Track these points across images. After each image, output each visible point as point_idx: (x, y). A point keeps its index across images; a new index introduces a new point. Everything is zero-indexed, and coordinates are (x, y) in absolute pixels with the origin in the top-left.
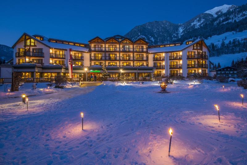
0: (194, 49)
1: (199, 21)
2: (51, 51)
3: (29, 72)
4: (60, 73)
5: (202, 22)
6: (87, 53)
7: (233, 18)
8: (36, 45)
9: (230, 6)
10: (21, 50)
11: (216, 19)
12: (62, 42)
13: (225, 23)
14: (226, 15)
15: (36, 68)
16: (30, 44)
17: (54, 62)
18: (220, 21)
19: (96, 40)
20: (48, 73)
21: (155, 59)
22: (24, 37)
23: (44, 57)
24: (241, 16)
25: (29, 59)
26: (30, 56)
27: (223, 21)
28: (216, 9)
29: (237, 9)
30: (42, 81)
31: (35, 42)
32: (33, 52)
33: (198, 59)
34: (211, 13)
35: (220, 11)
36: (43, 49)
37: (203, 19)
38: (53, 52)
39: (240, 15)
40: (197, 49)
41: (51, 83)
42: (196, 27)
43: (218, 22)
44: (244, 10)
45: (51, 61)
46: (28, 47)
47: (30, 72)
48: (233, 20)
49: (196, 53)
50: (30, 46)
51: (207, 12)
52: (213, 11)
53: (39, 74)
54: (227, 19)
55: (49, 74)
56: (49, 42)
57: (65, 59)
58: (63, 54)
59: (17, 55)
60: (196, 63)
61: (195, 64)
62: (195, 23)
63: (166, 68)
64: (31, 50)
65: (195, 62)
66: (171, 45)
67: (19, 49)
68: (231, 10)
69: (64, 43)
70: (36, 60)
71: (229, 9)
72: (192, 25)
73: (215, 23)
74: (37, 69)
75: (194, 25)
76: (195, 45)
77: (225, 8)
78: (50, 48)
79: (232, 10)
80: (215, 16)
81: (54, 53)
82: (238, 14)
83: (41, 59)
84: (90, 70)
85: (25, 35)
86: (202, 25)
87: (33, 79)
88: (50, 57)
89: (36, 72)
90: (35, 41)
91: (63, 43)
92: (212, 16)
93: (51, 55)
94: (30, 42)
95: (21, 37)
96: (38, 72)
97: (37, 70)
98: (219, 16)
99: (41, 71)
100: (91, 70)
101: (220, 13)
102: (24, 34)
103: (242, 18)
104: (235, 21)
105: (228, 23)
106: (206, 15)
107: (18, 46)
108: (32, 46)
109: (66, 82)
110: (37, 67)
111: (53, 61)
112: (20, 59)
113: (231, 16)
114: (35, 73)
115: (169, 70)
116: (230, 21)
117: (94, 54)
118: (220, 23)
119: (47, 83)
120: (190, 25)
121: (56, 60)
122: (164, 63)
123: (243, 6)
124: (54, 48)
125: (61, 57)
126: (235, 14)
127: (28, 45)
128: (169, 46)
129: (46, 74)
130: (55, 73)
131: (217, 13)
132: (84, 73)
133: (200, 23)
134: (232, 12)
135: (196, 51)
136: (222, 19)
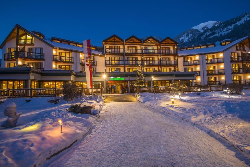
0: (237, 50)
1: (187, 36)
2: (54, 52)
3: (19, 80)
4: (68, 81)
5: (190, 36)
6: (101, 56)
7: (218, 33)
8: (33, 43)
9: (215, 22)
10: (13, 50)
11: (203, 34)
12: (69, 42)
13: (211, 37)
14: (213, 30)
15: (31, 73)
16: (26, 41)
17: (58, 67)
18: (207, 35)
19: (112, 40)
20: (50, 81)
21: (186, 64)
22: (16, 31)
23: (44, 60)
24: (227, 30)
25: (23, 62)
26: (23, 58)
27: (210, 35)
28: (202, 25)
29: (222, 24)
30: (40, 95)
31: (32, 40)
32: (29, 52)
33: (242, 62)
34: (197, 29)
35: (205, 27)
36: (43, 48)
37: (191, 34)
38: (56, 53)
39: (225, 30)
40: (240, 50)
41: (57, 98)
42: (184, 42)
43: (205, 36)
44: (229, 25)
45: (54, 66)
46: (22, 47)
47: (22, 80)
48: (218, 34)
49: (240, 55)
50: (25, 44)
51: (194, 28)
52: (200, 27)
53: (36, 83)
54: (214, 33)
55: (51, 83)
56: (52, 42)
57: (72, 63)
58: (71, 57)
59: (6, 57)
60: (241, 67)
61: (239, 68)
62: (183, 38)
63: (202, 74)
64: (26, 50)
65: (239, 66)
66: (201, 47)
67: (10, 49)
68: (216, 25)
69: (71, 44)
70: (33, 63)
71: (214, 25)
72: (181, 40)
73: (203, 37)
74: (32, 75)
75: (183, 40)
76: (238, 45)
77: (210, 24)
78: (53, 47)
79: (218, 25)
80: (202, 31)
81: (58, 54)
82: (223, 29)
83: (40, 63)
84: (110, 76)
85: (18, 27)
86: (190, 40)
87: (26, 91)
88: (53, 61)
89: (32, 81)
90: (32, 38)
91: (69, 44)
92: (198, 31)
93: (54, 58)
94: (26, 39)
95: (13, 31)
96: (35, 80)
97: (32, 77)
98: (205, 31)
99: (39, 79)
100: (111, 78)
101: (206, 29)
102: (16, 26)
103: (227, 32)
104: (221, 35)
105: (214, 37)
106: (193, 31)
107: (8, 45)
108: (28, 45)
109: (81, 95)
110: (33, 72)
111: (56, 65)
112: (10, 63)
113: (217, 31)
114: (30, 80)
115: (206, 77)
116: (216, 35)
117: (109, 57)
118: (207, 37)
119: (49, 98)
120: (179, 39)
121: (60, 64)
122: (198, 68)
123: (228, 21)
124: (58, 48)
125: (68, 61)
126: (220, 29)
127: (22, 43)
128: (199, 47)
129: (47, 84)
130: (61, 81)
131: (203, 29)
132: (102, 82)
133: (188, 38)
134: (218, 27)
135: (239, 52)
136: (208, 34)
